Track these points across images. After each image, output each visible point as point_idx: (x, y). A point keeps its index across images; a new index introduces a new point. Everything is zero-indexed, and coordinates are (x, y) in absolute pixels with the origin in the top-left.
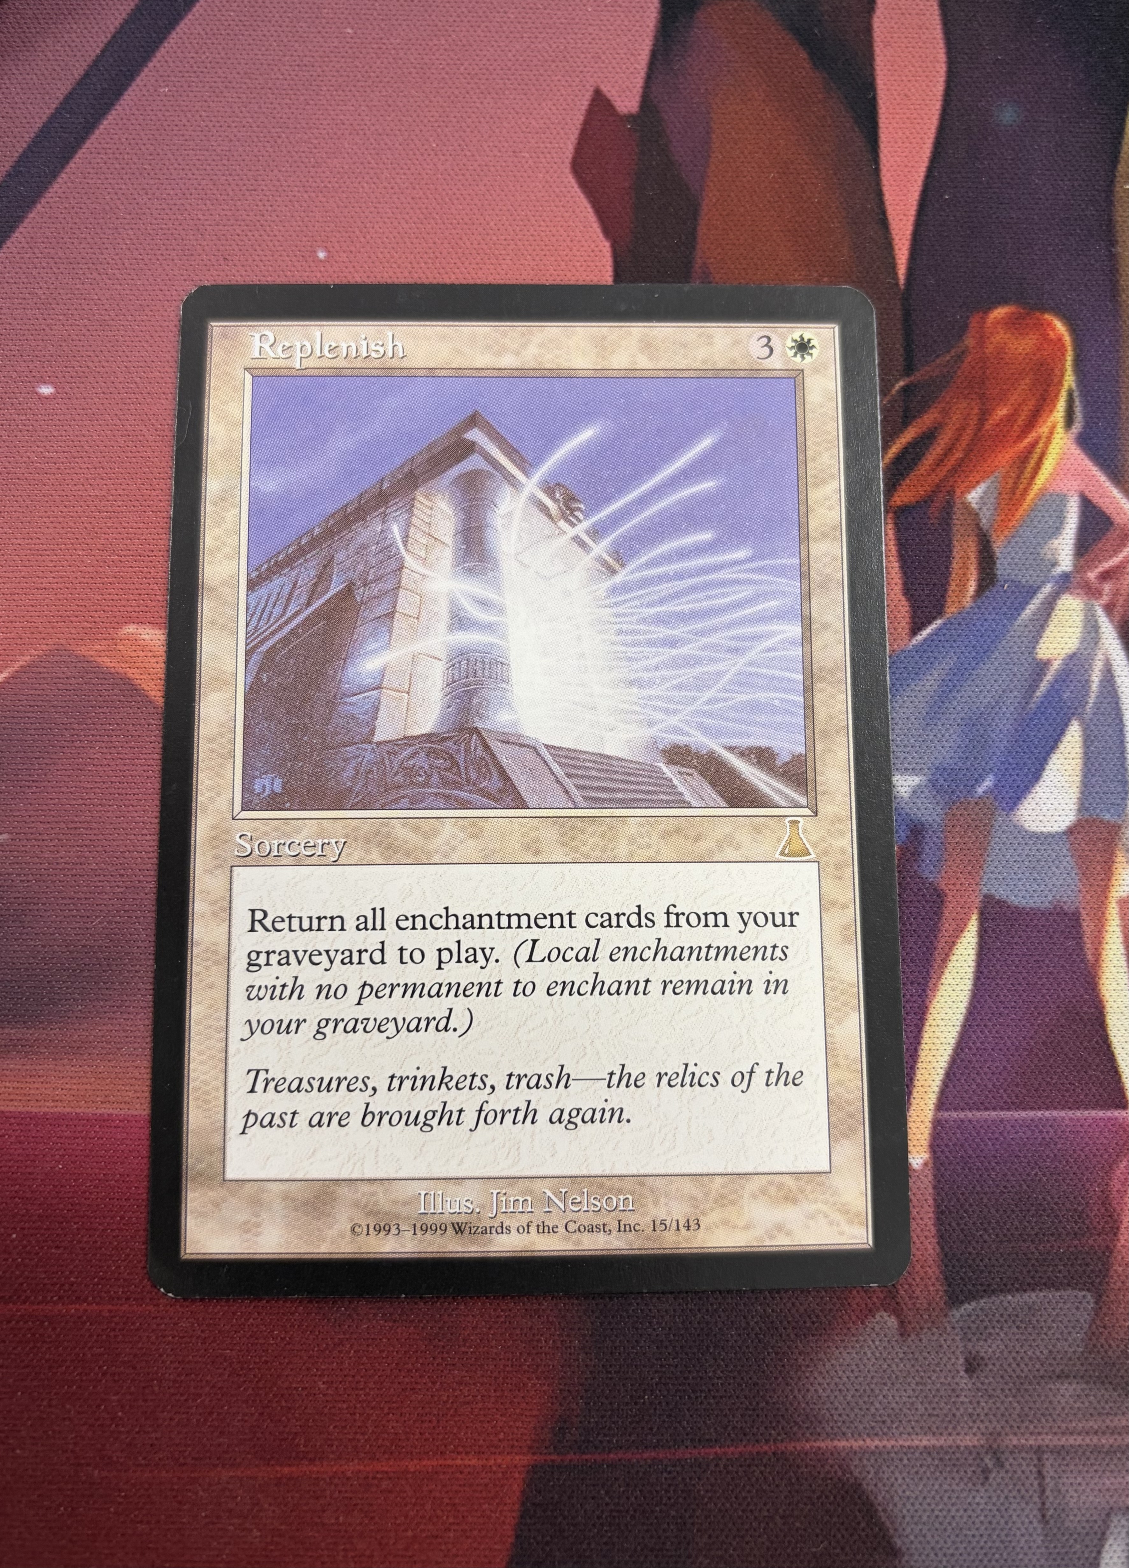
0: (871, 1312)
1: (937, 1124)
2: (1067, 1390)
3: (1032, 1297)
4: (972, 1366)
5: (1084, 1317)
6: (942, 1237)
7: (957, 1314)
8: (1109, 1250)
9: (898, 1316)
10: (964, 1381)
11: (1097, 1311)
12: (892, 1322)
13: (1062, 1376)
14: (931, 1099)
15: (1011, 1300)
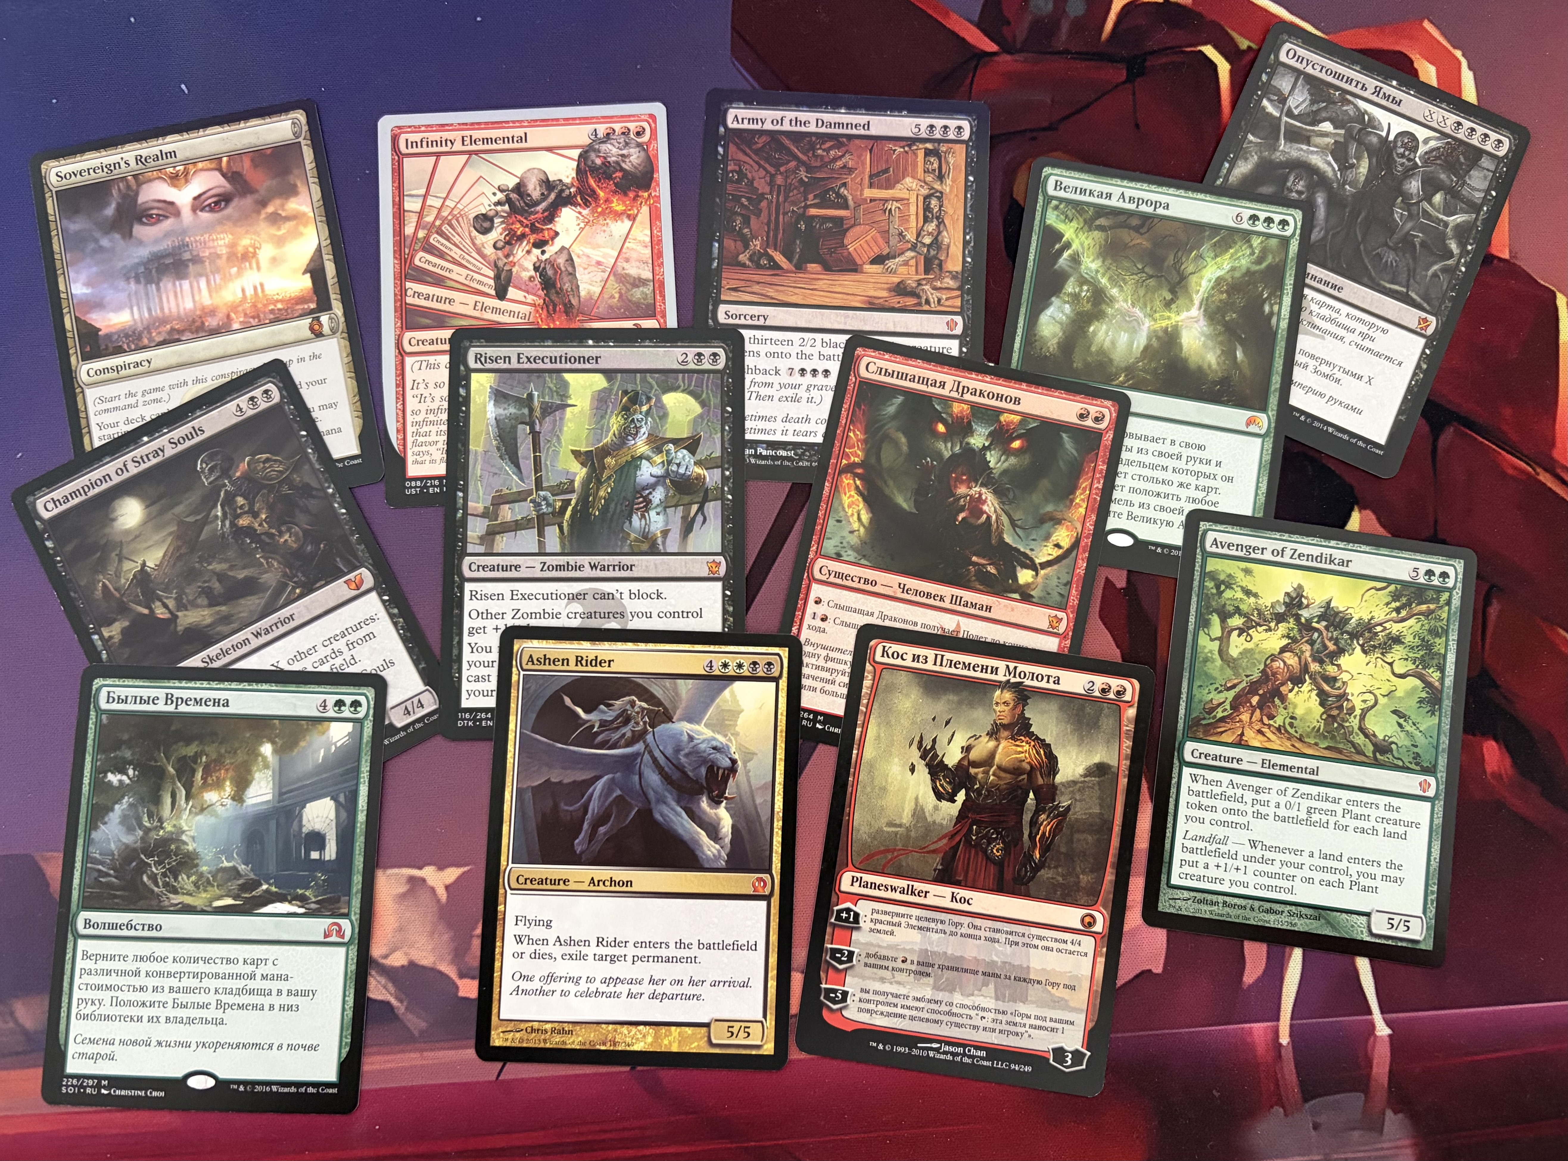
0: (1272, 1107)
1: (1291, 1026)
2: (1356, 1134)
3: (1338, 1097)
4: (1316, 1127)
5: (1361, 1103)
6: (1298, 1073)
7: (1307, 1105)
8: (1369, 1075)
9: (1283, 1107)
10: (1313, 1133)
11: (1366, 1101)
12: (1281, 1110)
13: (1354, 1129)
14: (1289, 1015)
15: (1330, 1098)
